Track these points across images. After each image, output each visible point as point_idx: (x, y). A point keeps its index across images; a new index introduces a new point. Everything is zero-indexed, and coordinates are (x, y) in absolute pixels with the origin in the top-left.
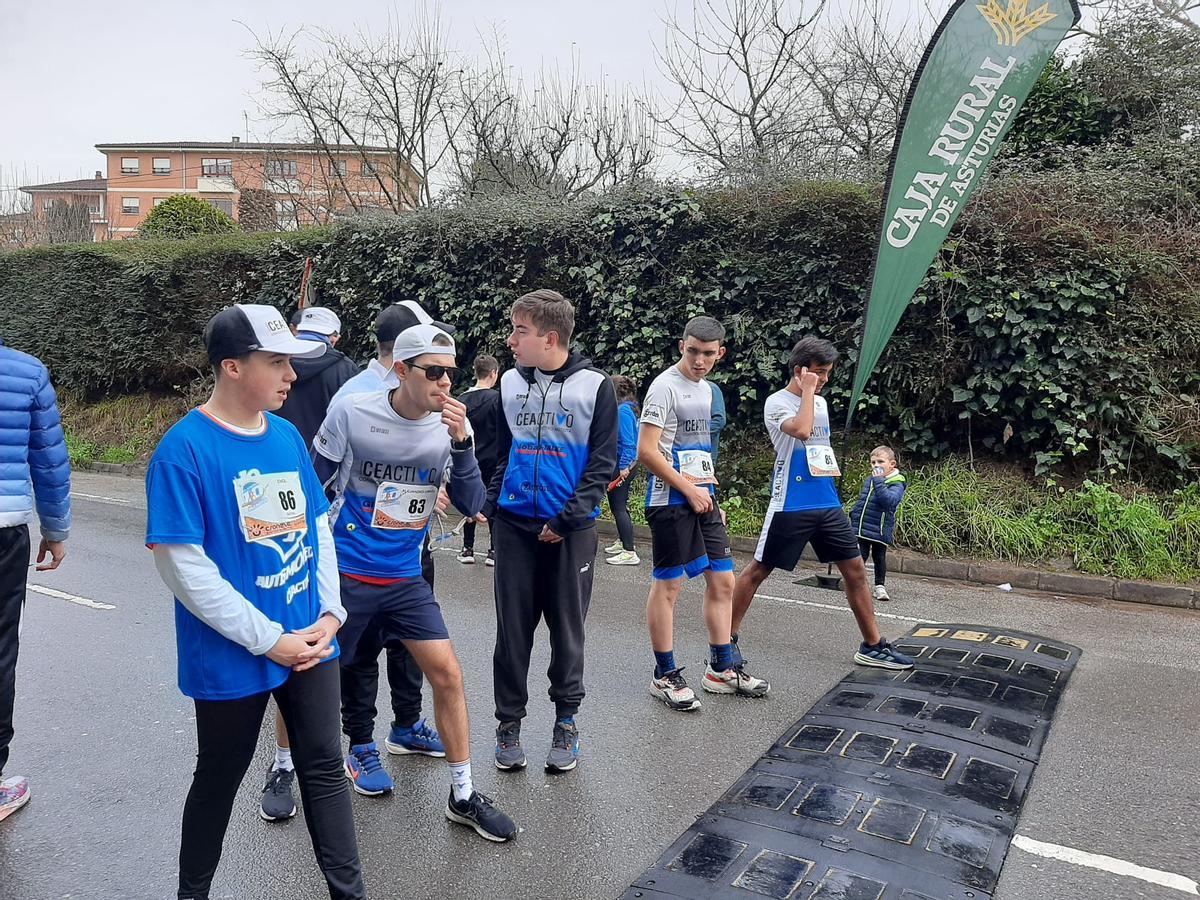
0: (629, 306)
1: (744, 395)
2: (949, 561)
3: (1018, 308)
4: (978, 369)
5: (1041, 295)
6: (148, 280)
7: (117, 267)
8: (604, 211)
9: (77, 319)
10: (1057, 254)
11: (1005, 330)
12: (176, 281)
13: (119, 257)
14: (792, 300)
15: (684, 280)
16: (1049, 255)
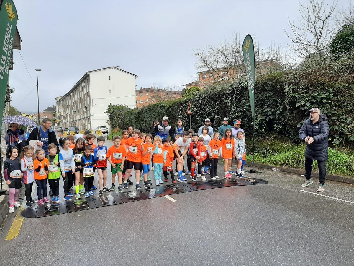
0: (235, 108)
1: (255, 128)
2: (294, 169)
3: (310, 102)
4: (304, 118)
5: (315, 98)
6: (168, 109)
7: (164, 107)
8: (231, 86)
9: (160, 118)
10: (317, 87)
11: (306, 108)
12: (173, 109)
13: (164, 105)
14: (266, 104)
15: (244, 101)
16: (316, 87)
